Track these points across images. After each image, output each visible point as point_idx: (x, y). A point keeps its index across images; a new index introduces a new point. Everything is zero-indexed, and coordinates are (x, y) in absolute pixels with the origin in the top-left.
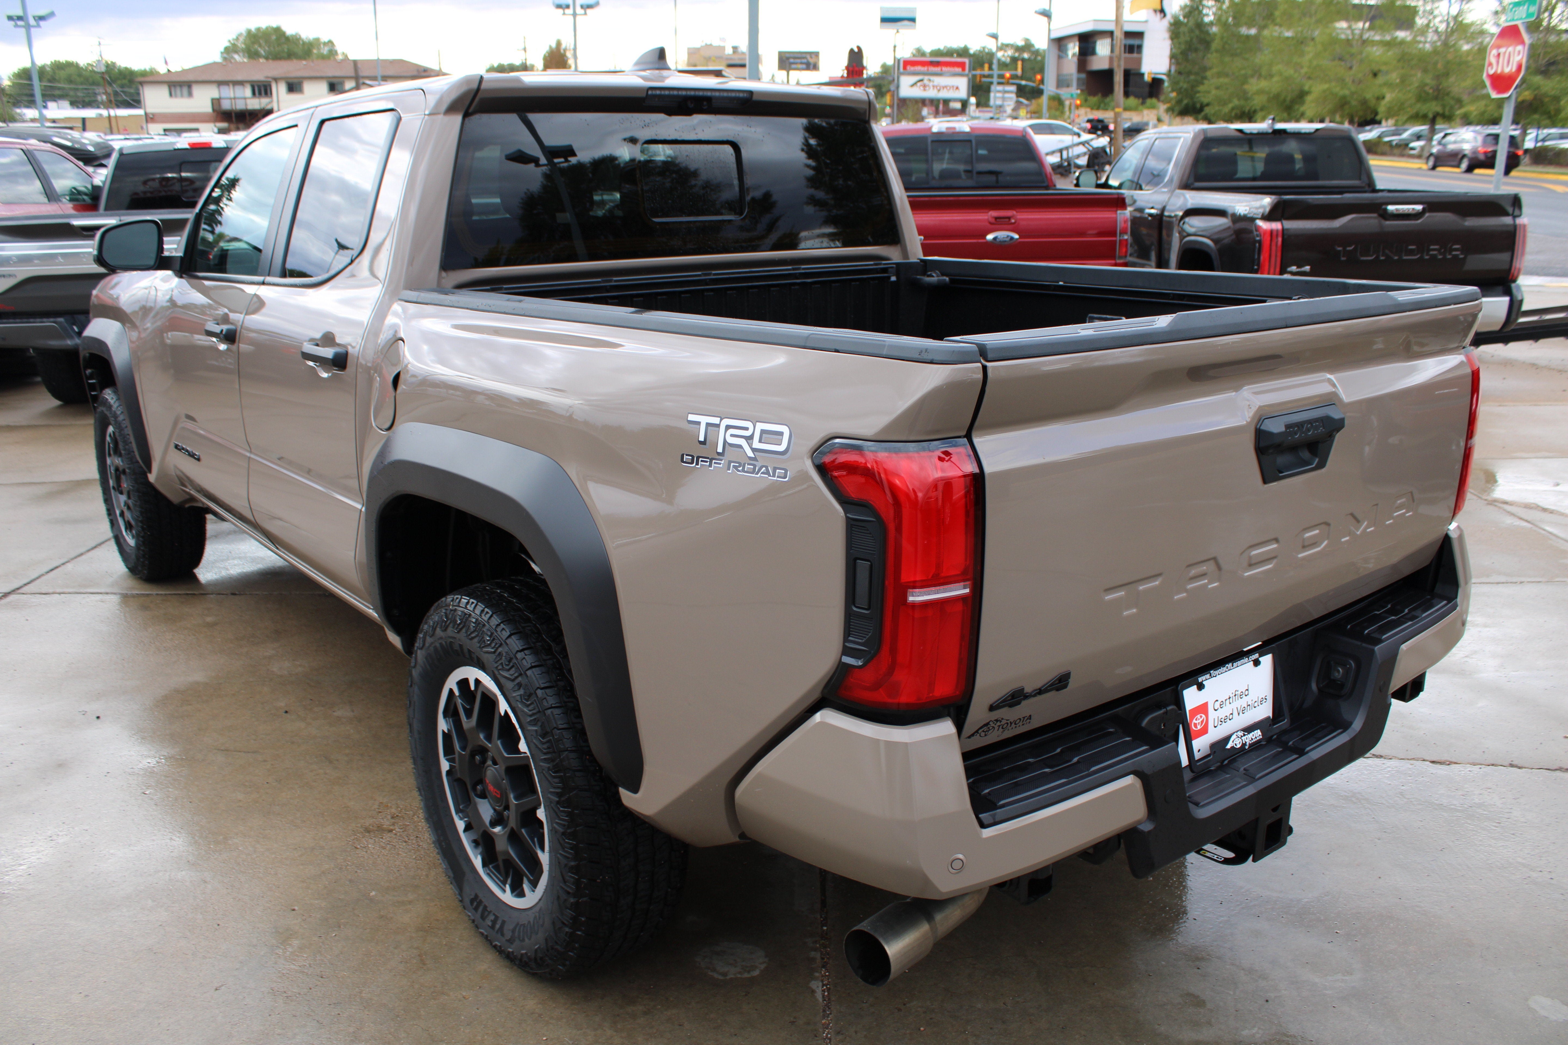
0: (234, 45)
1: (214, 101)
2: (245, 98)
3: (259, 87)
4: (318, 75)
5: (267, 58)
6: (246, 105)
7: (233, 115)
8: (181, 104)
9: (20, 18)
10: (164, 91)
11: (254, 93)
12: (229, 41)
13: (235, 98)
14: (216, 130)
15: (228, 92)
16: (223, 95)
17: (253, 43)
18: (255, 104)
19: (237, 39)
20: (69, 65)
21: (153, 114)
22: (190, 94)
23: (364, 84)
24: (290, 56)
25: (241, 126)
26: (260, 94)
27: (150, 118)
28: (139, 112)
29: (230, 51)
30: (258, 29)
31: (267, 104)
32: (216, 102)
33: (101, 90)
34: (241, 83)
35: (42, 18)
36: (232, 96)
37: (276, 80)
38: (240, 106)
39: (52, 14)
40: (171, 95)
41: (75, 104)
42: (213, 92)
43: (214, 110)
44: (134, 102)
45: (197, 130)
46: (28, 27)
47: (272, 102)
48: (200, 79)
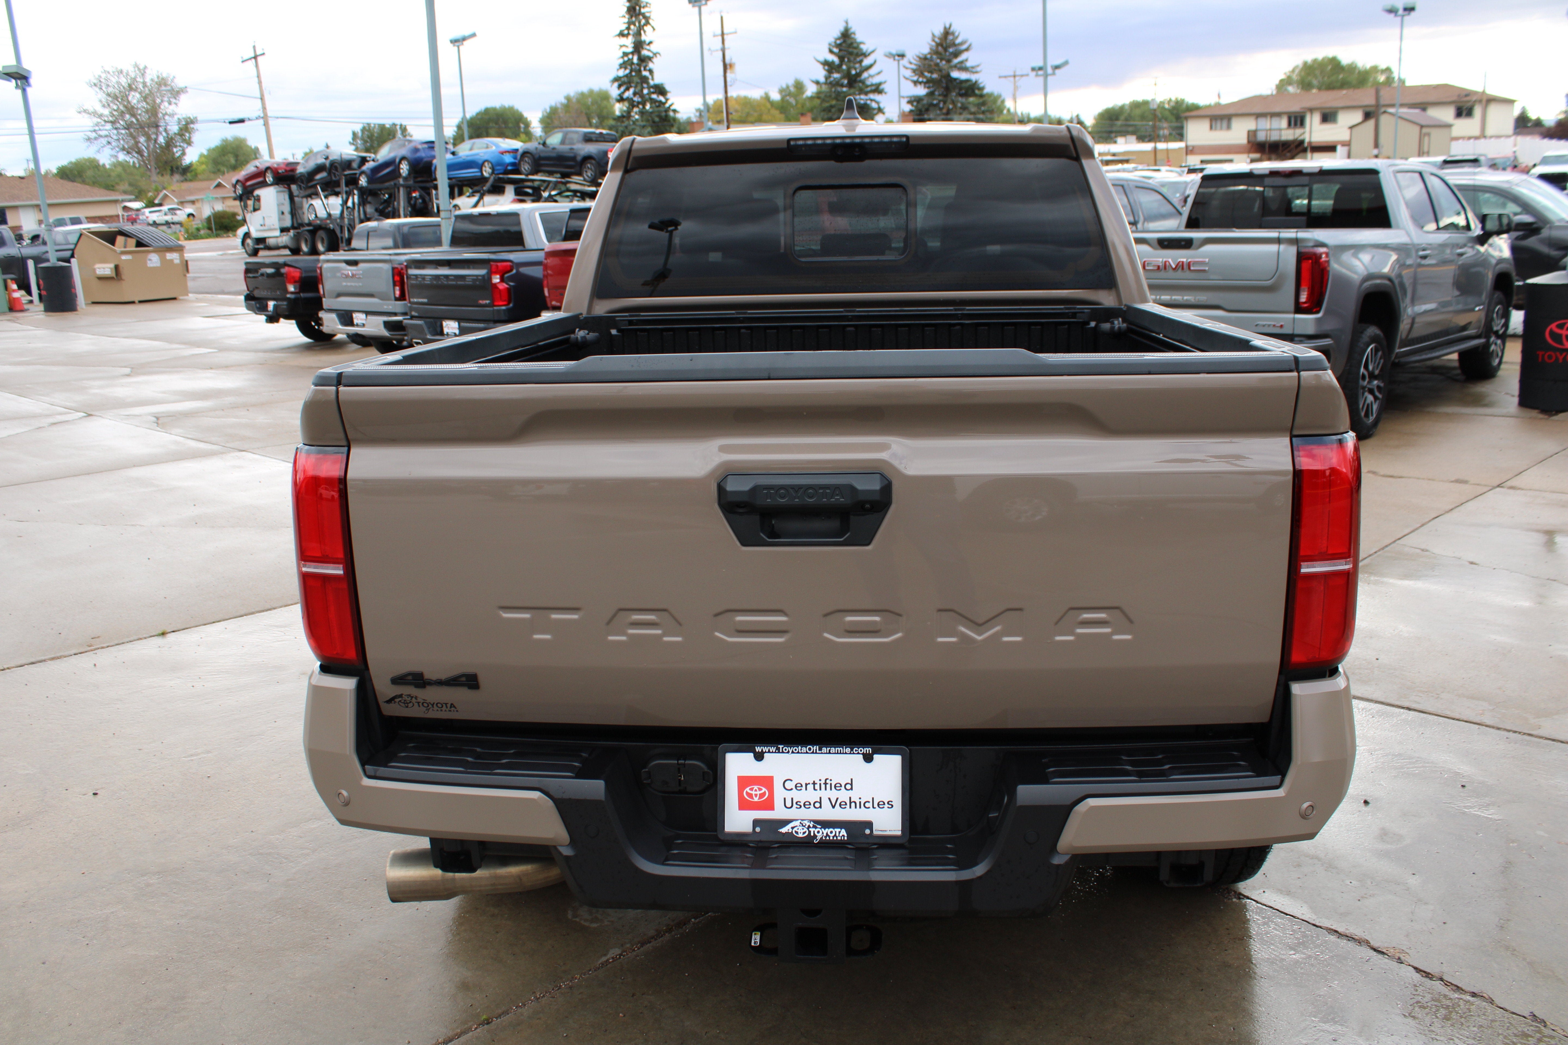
0: (1289, 78)
1: (1250, 133)
2: (1280, 130)
3: (1296, 118)
4: (1354, 104)
5: (1320, 89)
6: (1280, 136)
7: (1267, 146)
8: (1221, 137)
9: (1040, 69)
10: (1205, 124)
11: (1289, 124)
12: (1285, 74)
13: (1270, 130)
14: (1249, 160)
15: (1264, 124)
16: (1260, 127)
17: (1308, 74)
18: (1289, 135)
19: (1293, 71)
20: (1146, 103)
21: (1193, 147)
22: (1229, 127)
23: (1385, 112)
24: (1344, 85)
25: (1273, 156)
26: (1296, 124)
27: (1190, 151)
28: (1182, 145)
29: (1282, 85)
30: (1315, 61)
31: (1301, 135)
32: (1252, 134)
33: (1165, 125)
34: (1278, 115)
35: (1057, 67)
36: (1268, 127)
37: (1311, 110)
38: (1274, 137)
39: (1066, 63)
40: (1211, 128)
41: (1141, 139)
42: (1250, 124)
43: (1249, 142)
44: (1180, 135)
45: (1231, 161)
46: (1046, 76)
47: (1304, 133)
48: (1240, 112)
